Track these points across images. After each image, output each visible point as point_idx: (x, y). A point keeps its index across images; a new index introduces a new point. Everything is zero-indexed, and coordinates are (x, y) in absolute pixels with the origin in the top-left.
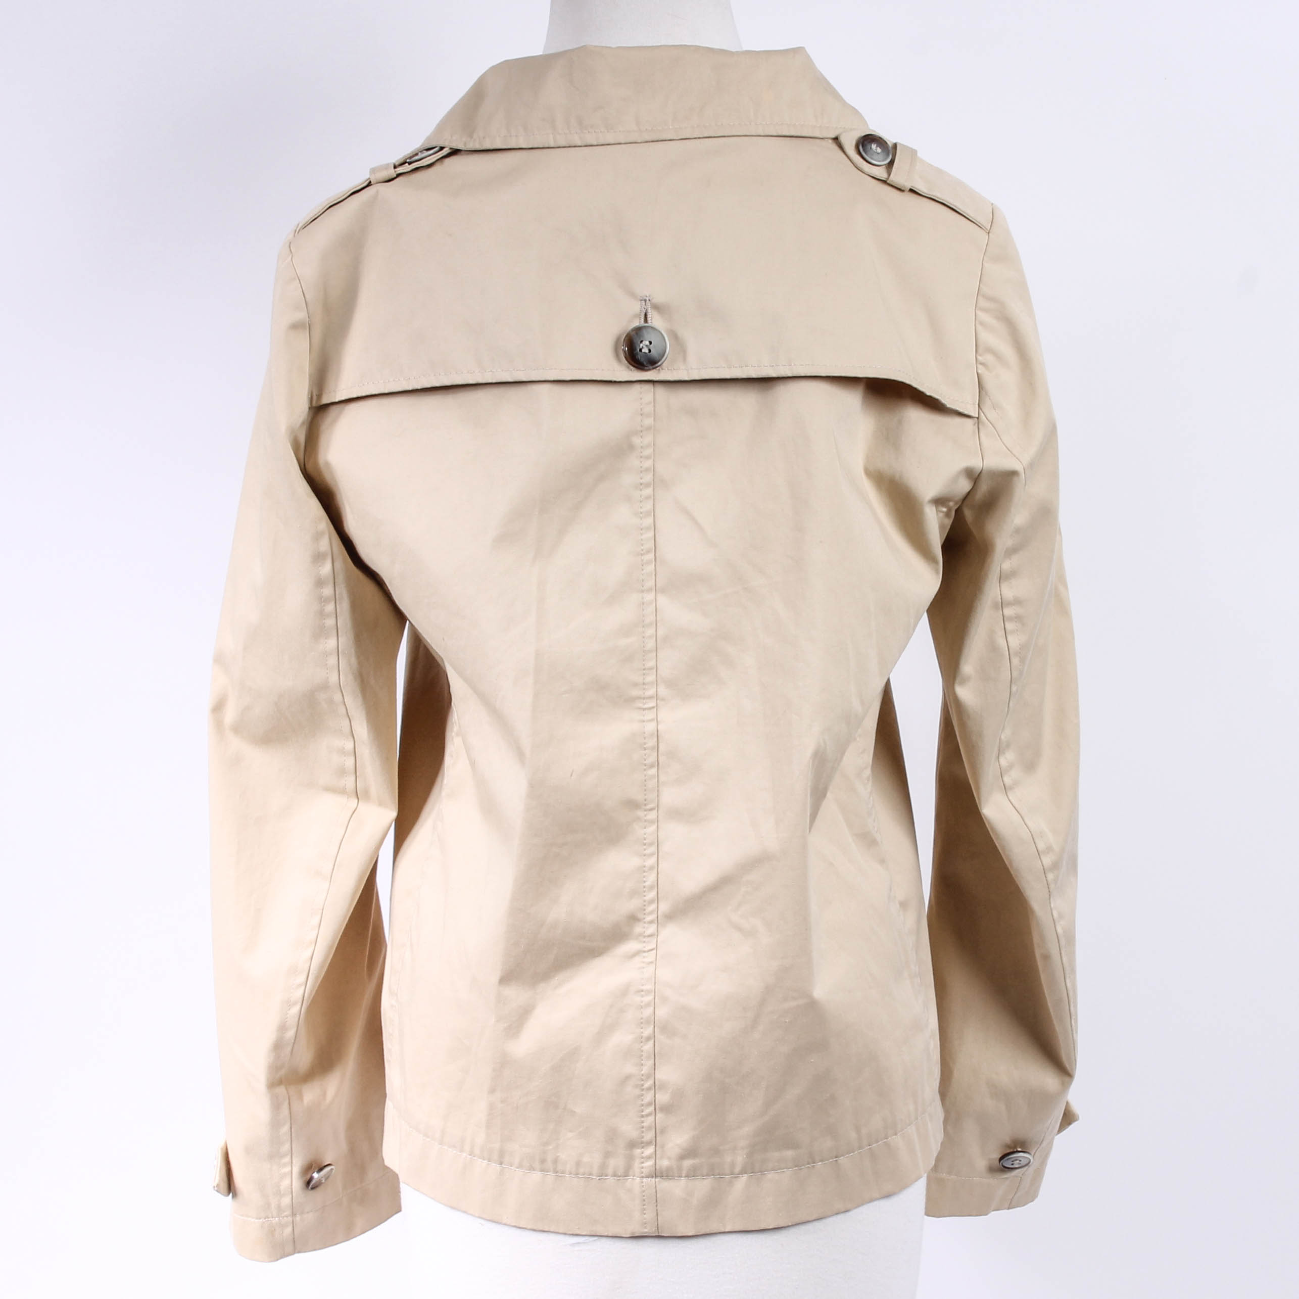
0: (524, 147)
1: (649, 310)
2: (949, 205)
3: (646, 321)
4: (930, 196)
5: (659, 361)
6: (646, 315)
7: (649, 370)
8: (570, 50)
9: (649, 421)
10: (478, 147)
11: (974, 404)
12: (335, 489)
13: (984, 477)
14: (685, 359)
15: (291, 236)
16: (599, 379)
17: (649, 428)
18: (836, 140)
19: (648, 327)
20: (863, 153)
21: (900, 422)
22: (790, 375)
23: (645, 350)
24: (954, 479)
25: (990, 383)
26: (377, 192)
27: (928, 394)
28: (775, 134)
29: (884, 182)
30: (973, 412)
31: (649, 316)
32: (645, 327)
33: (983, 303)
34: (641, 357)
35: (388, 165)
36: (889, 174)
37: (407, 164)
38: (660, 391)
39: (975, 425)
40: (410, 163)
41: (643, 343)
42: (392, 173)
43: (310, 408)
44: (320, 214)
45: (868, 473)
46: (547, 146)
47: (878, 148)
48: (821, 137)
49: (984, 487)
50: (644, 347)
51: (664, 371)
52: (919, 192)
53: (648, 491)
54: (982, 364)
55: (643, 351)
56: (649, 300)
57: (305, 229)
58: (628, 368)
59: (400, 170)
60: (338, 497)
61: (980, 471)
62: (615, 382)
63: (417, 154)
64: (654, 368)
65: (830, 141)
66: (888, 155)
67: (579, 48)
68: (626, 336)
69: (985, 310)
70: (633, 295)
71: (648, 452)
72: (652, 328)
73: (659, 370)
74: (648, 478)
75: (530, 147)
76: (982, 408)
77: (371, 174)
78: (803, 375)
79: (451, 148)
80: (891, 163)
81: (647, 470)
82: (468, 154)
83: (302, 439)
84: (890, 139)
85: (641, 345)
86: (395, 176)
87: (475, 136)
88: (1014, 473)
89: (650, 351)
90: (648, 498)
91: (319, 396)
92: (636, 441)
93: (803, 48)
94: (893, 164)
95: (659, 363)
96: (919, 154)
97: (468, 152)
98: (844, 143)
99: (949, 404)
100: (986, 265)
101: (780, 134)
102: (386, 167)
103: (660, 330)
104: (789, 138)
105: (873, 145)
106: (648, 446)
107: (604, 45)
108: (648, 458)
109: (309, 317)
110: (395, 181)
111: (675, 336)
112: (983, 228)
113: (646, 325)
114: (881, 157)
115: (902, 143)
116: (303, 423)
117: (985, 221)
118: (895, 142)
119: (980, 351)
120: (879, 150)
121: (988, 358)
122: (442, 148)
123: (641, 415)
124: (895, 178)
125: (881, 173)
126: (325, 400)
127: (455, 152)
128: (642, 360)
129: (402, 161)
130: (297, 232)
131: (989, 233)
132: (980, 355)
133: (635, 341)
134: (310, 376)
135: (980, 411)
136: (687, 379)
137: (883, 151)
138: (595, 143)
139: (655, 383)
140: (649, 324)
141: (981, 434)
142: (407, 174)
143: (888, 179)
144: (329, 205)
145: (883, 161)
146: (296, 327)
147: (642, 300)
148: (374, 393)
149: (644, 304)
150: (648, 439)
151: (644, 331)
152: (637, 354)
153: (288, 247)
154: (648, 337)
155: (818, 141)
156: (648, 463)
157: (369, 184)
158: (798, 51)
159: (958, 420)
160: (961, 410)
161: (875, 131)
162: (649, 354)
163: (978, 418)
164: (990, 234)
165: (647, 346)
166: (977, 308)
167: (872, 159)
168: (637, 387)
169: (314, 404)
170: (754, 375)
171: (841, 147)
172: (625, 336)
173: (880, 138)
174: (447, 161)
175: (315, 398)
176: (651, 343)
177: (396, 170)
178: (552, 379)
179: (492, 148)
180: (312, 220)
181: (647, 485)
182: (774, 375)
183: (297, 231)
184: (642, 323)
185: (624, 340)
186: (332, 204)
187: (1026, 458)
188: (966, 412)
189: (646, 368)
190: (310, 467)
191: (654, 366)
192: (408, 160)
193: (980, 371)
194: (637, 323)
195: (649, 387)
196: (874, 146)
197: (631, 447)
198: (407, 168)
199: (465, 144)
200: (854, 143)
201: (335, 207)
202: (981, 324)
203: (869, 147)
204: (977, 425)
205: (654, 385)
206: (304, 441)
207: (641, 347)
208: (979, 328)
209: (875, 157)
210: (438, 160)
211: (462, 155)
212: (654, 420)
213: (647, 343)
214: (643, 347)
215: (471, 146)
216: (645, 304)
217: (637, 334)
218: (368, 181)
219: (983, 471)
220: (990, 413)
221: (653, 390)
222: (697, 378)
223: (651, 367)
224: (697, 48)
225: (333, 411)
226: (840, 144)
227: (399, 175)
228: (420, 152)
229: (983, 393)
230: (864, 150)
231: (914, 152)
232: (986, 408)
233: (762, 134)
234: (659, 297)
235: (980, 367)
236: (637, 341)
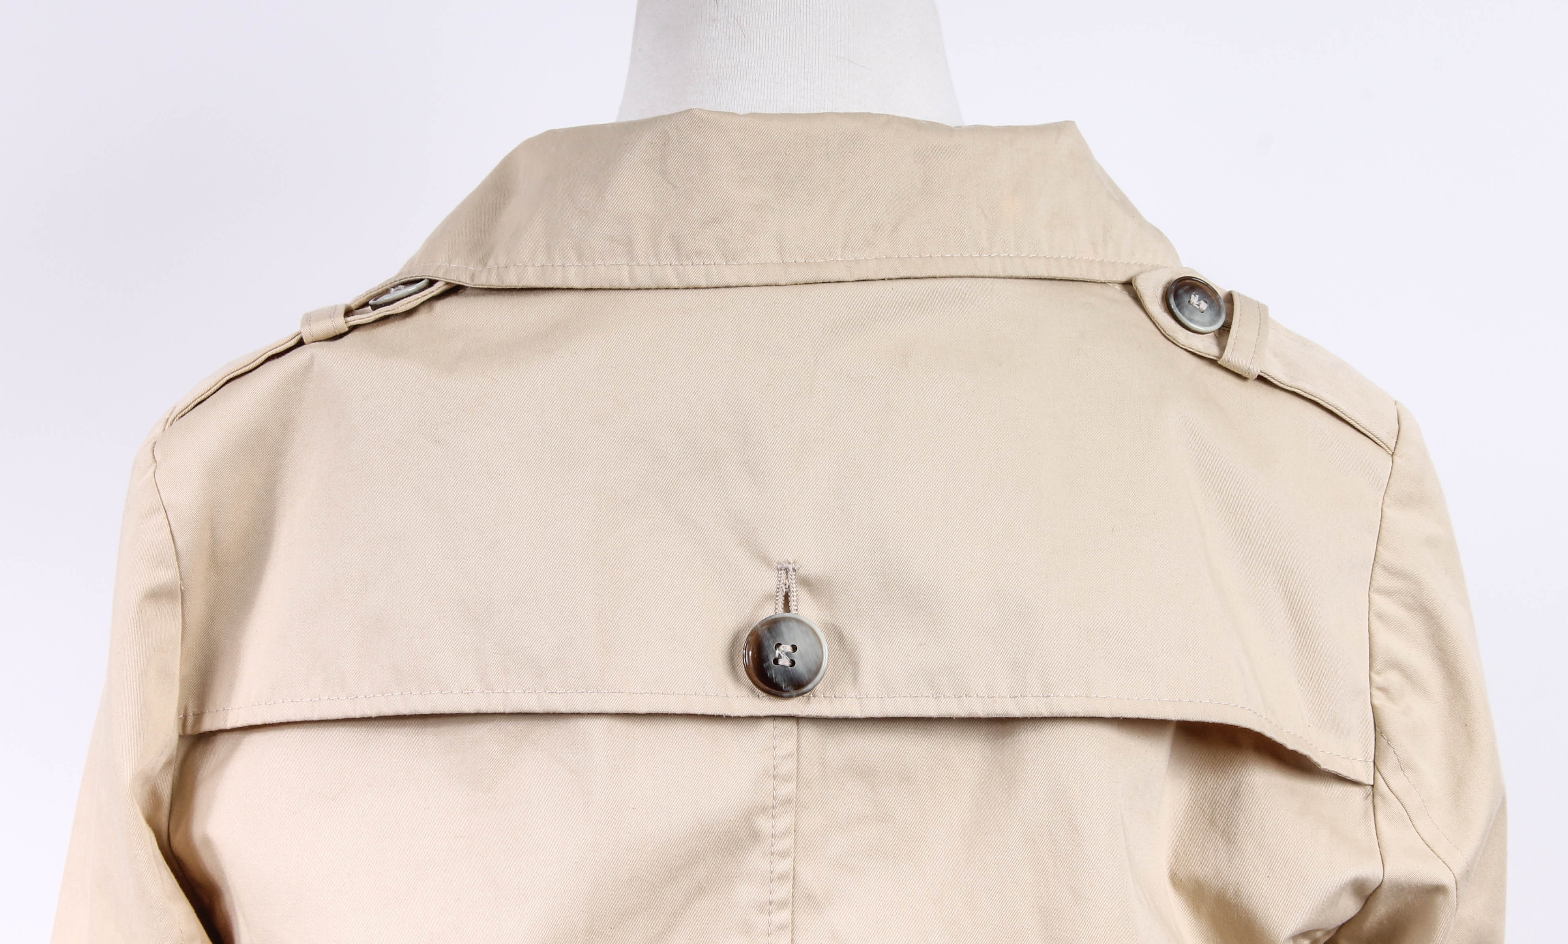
0: (575, 285)
1: (794, 588)
2: (1326, 405)
3: (787, 607)
4: (1292, 389)
5: (808, 683)
6: (787, 597)
7: (791, 697)
8: (663, 116)
9: (787, 789)
10: (494, 282)
11: (1365, 761)
12: (220, 883)
13: (1383, 895)
14: (855, 679)
15: (158, 430)
16: (699, 712)
17: (787, 802)
18: (1129, 286)
19: (790, 619)
20: (1176, 311)
21: (1236, 793)
22: (1046, 714)
23: (784, 662)
24: (1333, 901)
25: (1394, 723)
26: (312, 358)
27: (1290, 747)
28: (1023, 275)
29: (1213, 362)
30: (1364, 774)
31: (792, 599)
32: (784, 619)
33: (1382, 580)
34: (776, 674)
35: (335, 308)
36: (1222, 348)
37: (370, 307)
38: (810, 733)
39: (1367, 798)
40: (375, 307)
41: (781, 647)
42: (340, 323)
43: (180, 736)
44: (209, 393)
45: (1176, 881)
46: (617, 286)
47: (1202, 302)
48: (1103, 280)
49: (1381, 910)
50: (782, 655)
51: (817, 698)
52: (1275, 382)
53: (784, 916)
54: (1381, 689)
55: (781, 662)
56: (794, 570)
57: (182, 418)
58: (753, 692)
59: (355, 320)
60: (227, 898)
61: (1378, 884)
62: (728, 718)
63: (387, 291)
64: (798, 695)
65: (1118, 287)
66: (1218, 314)
67: (679, 113)
68: (751, 635)
69: (1386, 593)
70: (766, 560)
71: (785, 844)
72: (799, 621)
73: (809, 697)
74: (783, 891)
75: (589, 286)
76: (1380, 767)
77: (303, 325)
78: (1070, 714)
79: (447, 283)
80: (1225, 329)
81: (782, 877)
82: (477, 295)
83: (166, 791)
84: (1222, 286)
85: (778, 652)
86: (347, 329)
87: (491, 263)
88: (1438, 890)
89: (793, 663)
90: (782, 927)
91: (199, 717)
92: (764, 824)
93: (1073, 123)
94: (1229, 331)
95: (810, 687)
96: (1272, 314)
97: (476, 292)
98: (1142, 293)
99: (1324, 762)
100: (1388, 512)
101: (1032, 274)
102: (331, 313)
103: (813, 626)
104: (1049, 282)
105: (1193, 296)
106: (784, 834)
107: (723, 109)
108: (783, 855)
109: (181, 579)
110: (345, 338)
111: (839, 636)
112: (1384, 446)
113: (787, 615)
114: (1207, 317)
115: (1241, 293)
116: (169, 763)
117: (1384, 432)
118: (1228, 290)
119: (1378, 666)
120: (1204, 306)
121: (1392, 678)
122: (432, 283)
123: (775, 777)
124: (1233, 356)
125: (1207, 345)
126: (208, 725)
127: (454, 290)
128: (779, 679)
129: (363, 300)
130: (168, 424)
131: (1392, 455)
132: (1378, 673)
133: (766, 644)
134: (183, 681)
135: (1378, 775)
136: (858, 714)
137: (1211, 306)
138: (704, 284)
139: (801, 723)
140: (793, 614)
141: (1379, 817)
142: (368, 326)
143: (1220, 357)
144: (228, 378)
145: (1211, 325)
146: (156, 595)
147: (781, 570)
148: (293, 718)
149: (784, 576)
150: (785, 821)
151: (784, 628)
152: (769, 667)
153: (151, 452)
154: (790, 636)
155: (1096, 288)
156: (783, 866)
157: (301, 343)
158: (1063, 128)
159: (1337, 790)
160: (1344, 773)
161: (1193, 271)
162: (790, 668)
163: (1373, 786)
164: (1396, 458)
165: (787, 654)
166: (1372, 589)
167: (1191, 320)
168: (769, 726)
169: (189, 730)
170: (980, 711)
171: (1137, 298)
172: (747, 634)
173: (1207, 285)
174: (441, 306)
175: (190, 719)
176: (794, 648)
177: (349, 319)
178: (614, 711)
179: (520, 285)
180: (196, 403)
181: (782, 905)
182: (1017, 713)
183: (170, 421)
184: (781, 612)
185: (748, 642)
186: (231, 376)
187: (1459, 864)
188: (1352, 777)
189: (784, 694)
190: (177, 843)
191: (800, 691)
192: (371, 302)
193: (1376, 702)
194: (772, 610)
195: (790, 727)
196: (1194, 299)
197: (755, 835)
198: (370, 315)
199: (473, 277)
200: (1159, 293)
201: (237, 380)
202: (1380, 616)
203: (1186, 299)
204: (1371, 797)
205: (798, 723)
206: (170, 796)
207: (777, 655)
208: (1376, 625)
209: (1198, 317)
210: (423, 303)
211: (467, 295)
212: (797, 787)
213: (789, 649)
214: (780, 656)
215: (483, 281)
216: (787, 578)
217: (770, 630)
218: (299, 337)
219: (1384, 886)
220: (1396, 780)
221: (796, 731)
222: (877, 713)
223: (794, 693)
224: (890, 120)
225: (222, 745)
226: (1137, 295)
227: (353, 328)
228: (394, 287)
229: (1383, 741)
230: (1178, 305)
231: (1262, 310)
232: (1388, 768)
233: (1002, 275)
234: (811, 567)
235: (1376, 693)
236: (769, 644)
